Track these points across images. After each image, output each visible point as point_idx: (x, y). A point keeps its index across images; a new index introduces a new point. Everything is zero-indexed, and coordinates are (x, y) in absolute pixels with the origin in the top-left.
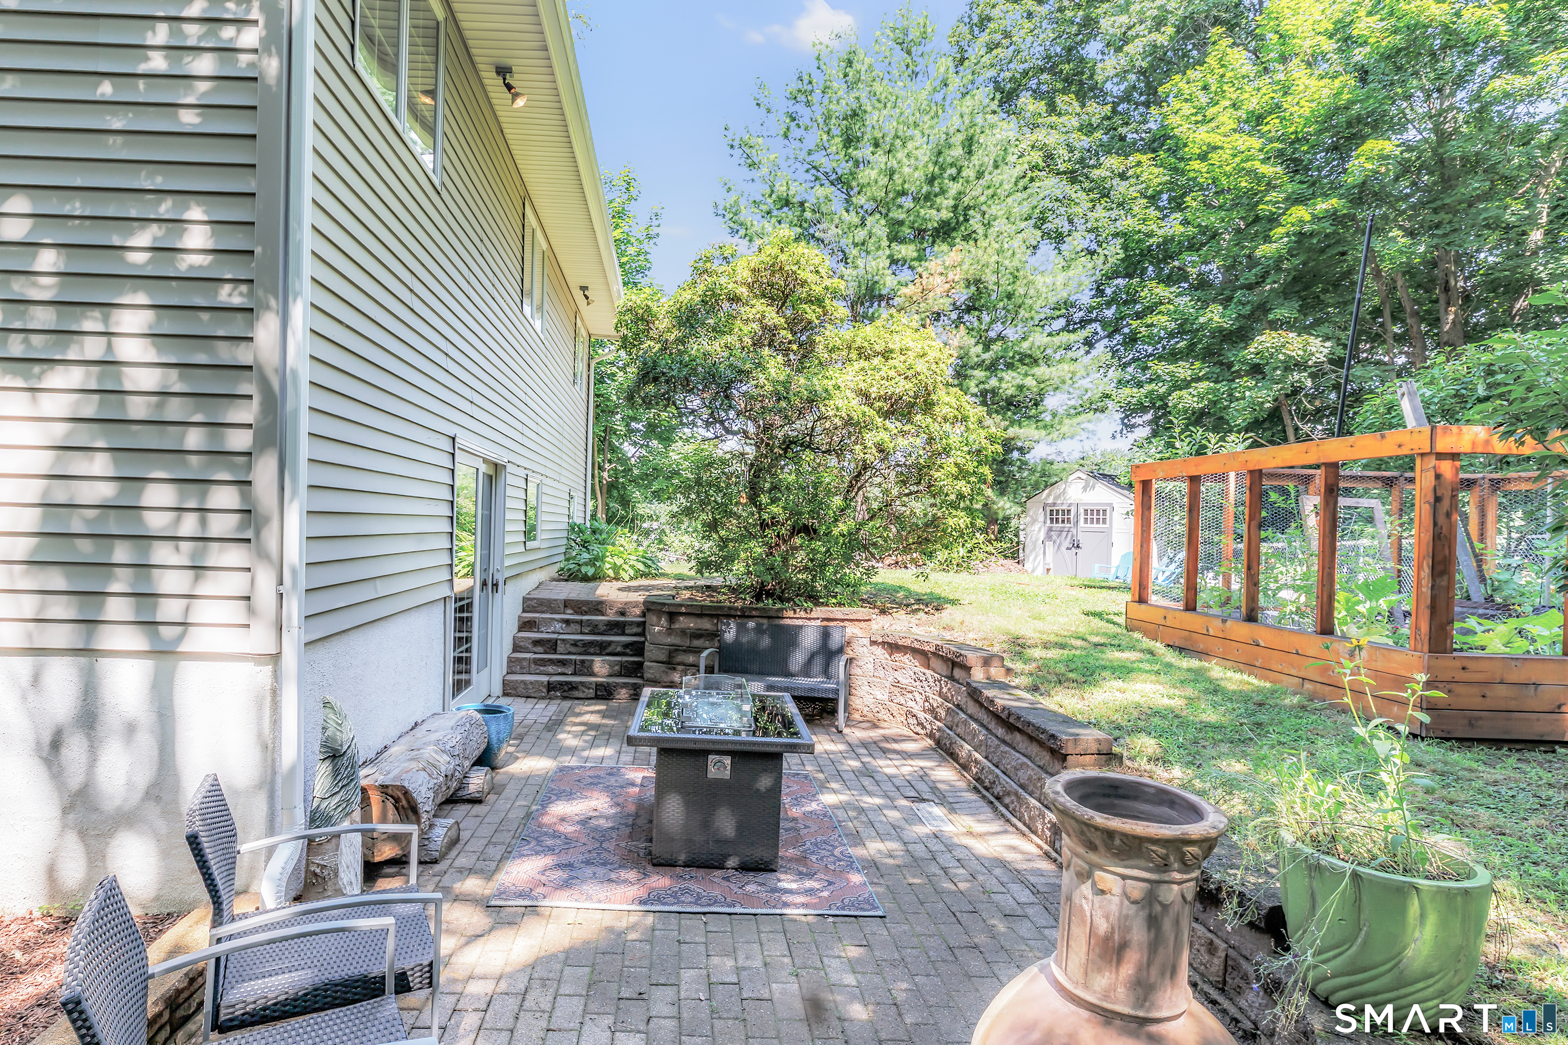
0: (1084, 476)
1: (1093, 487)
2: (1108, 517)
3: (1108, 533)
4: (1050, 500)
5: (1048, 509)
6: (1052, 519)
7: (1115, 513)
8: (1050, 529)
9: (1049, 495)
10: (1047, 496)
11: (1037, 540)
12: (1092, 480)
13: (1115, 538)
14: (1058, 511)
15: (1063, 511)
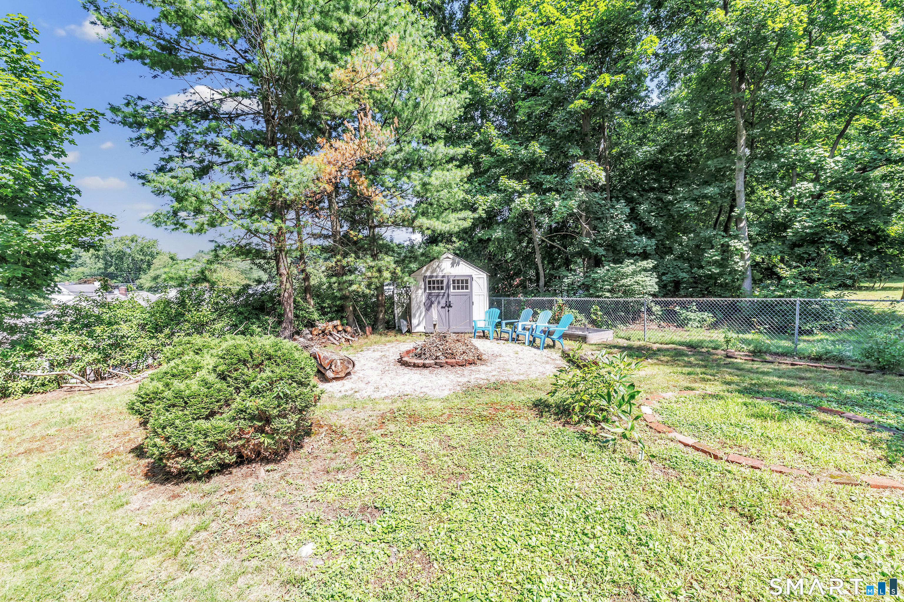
0: (451, 256)
1: (458, 264)
2: (469, 285)
3: (470, 296)
4: (428, 274)
5: (427, 280)
6: (430, 287)
7: (474, 282)
8: (430, 294)
9: (427, 270)
10: (426, 271)
11: (421, 302)
12: (457, 259)
13: (475, 299)
14: (434, 281)
15: (438, 281)
